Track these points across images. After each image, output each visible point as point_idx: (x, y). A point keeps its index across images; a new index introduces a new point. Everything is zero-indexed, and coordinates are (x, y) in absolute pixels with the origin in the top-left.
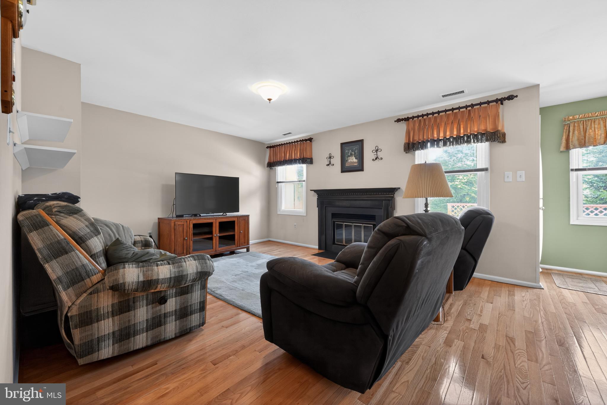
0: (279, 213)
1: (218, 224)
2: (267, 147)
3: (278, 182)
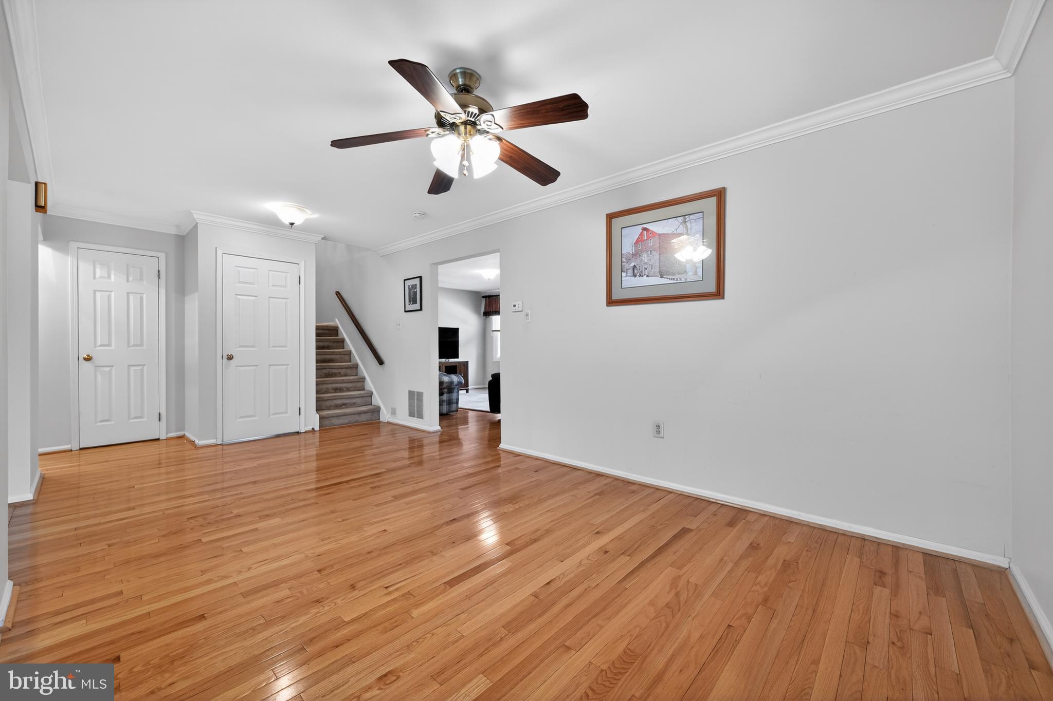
0: (494, 361)
1: (444, 367)
2: (483, 297)
3: (493, 331)
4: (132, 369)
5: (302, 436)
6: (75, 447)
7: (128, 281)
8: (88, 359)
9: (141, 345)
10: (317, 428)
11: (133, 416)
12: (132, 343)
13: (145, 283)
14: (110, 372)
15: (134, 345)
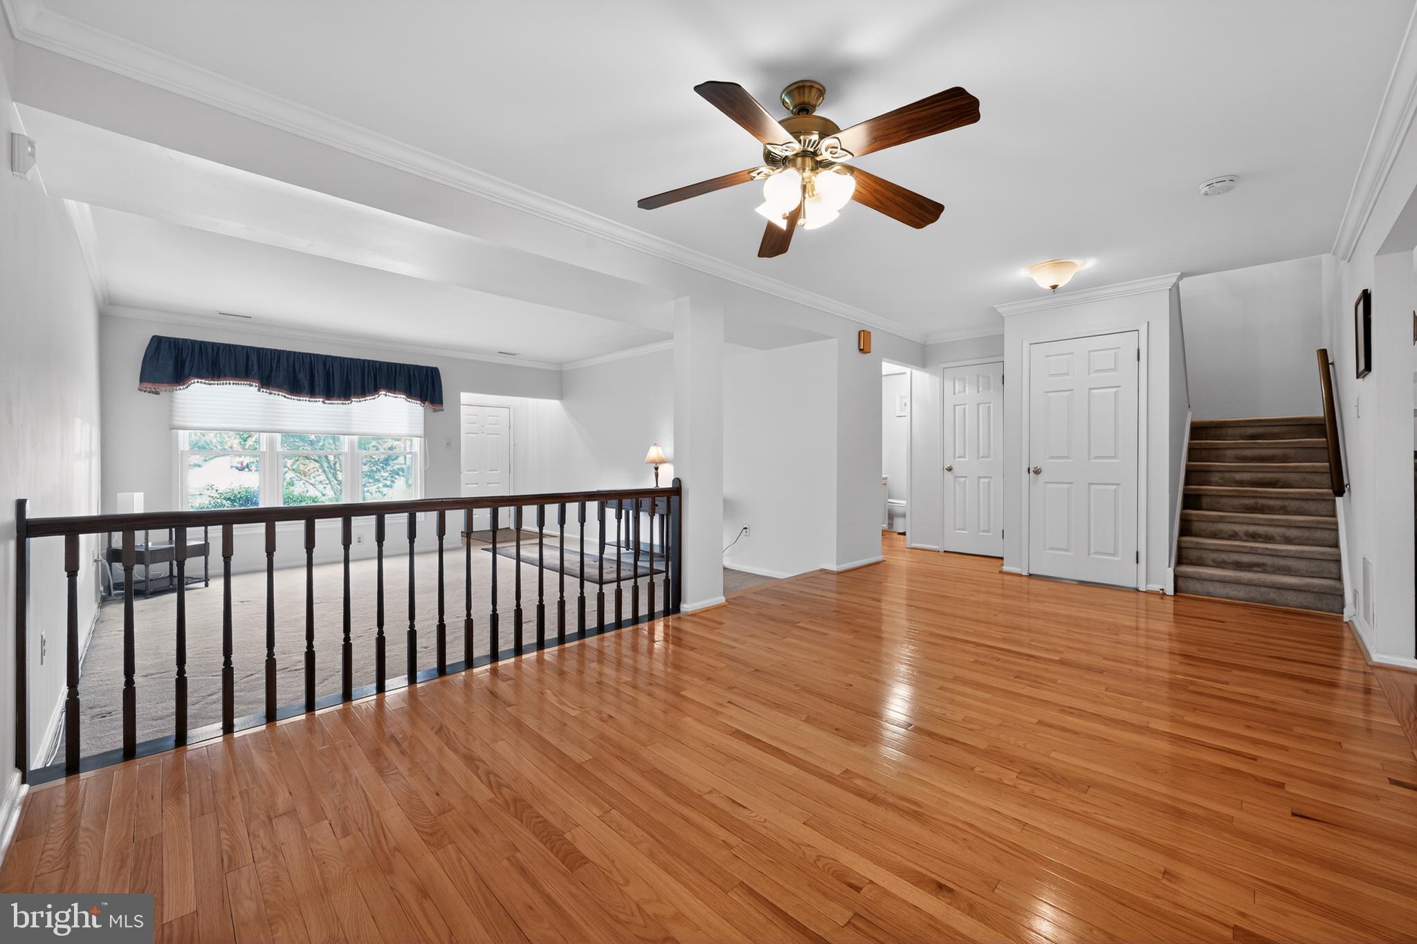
4: (982, 480)
5: (1140, 594)
6: (941, 550)
7: (978, 392)
8: (950, 469)
9: (988, 457)
10: (1170, 590)
11: (981, 529)
12: (981, 455)
13: (992, 391)
14: (965, 481)
15: (983, 457)
